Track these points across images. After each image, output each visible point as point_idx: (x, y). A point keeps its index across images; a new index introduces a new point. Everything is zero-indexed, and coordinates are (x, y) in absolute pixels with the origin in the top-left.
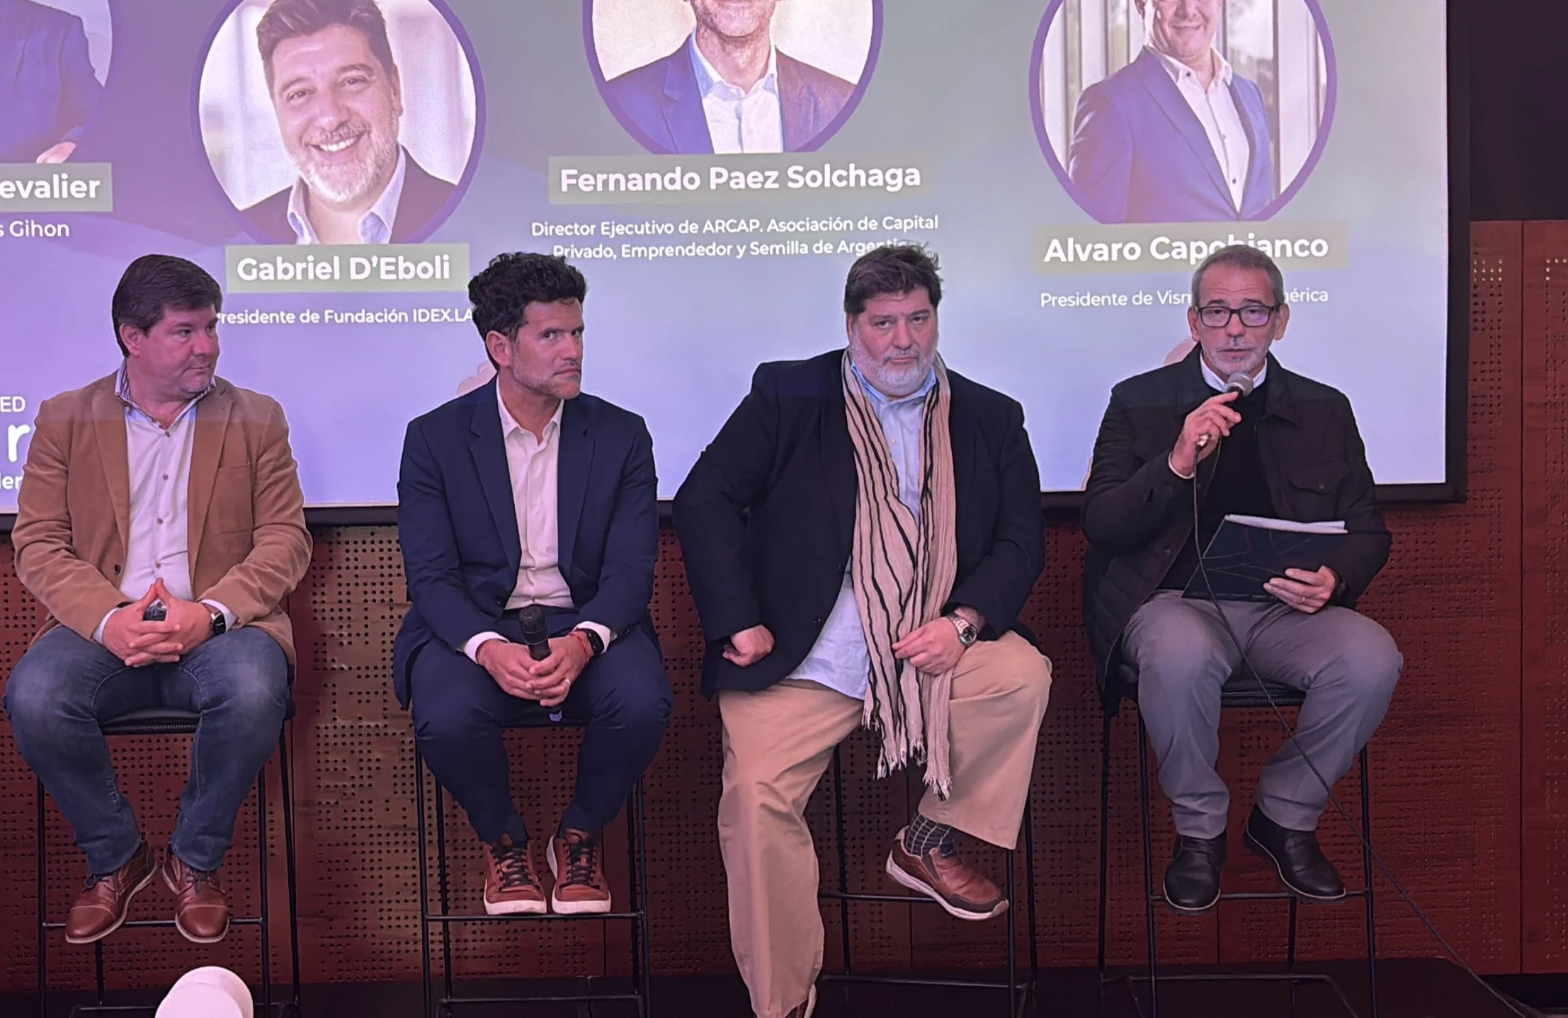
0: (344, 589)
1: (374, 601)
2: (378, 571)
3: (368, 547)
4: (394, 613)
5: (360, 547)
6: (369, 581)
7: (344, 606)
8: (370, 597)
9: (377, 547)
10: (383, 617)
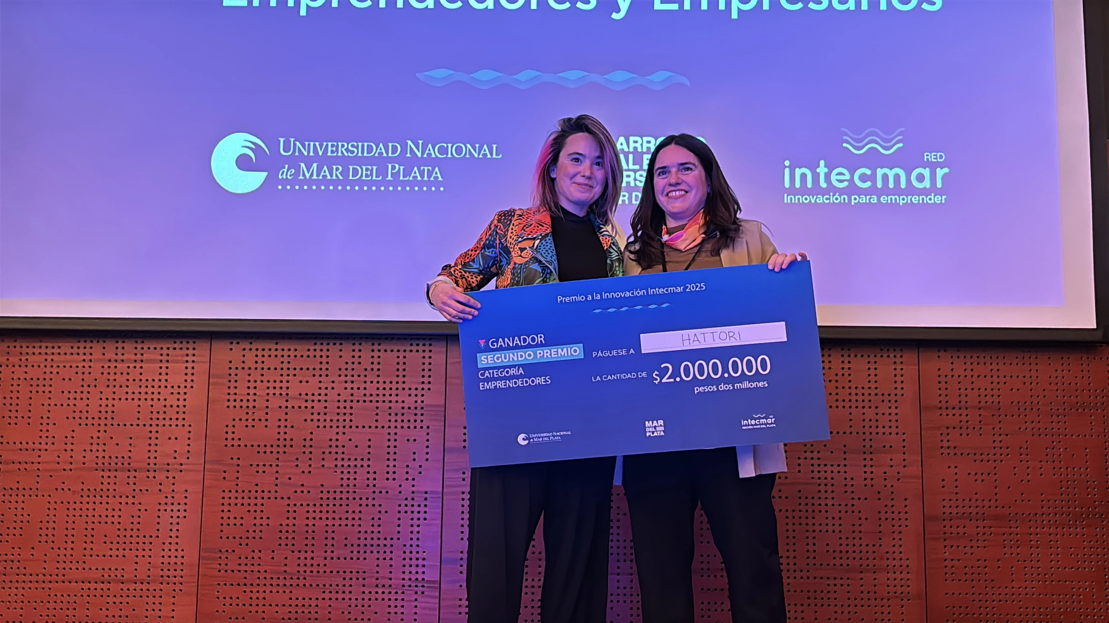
1: (274, 394)
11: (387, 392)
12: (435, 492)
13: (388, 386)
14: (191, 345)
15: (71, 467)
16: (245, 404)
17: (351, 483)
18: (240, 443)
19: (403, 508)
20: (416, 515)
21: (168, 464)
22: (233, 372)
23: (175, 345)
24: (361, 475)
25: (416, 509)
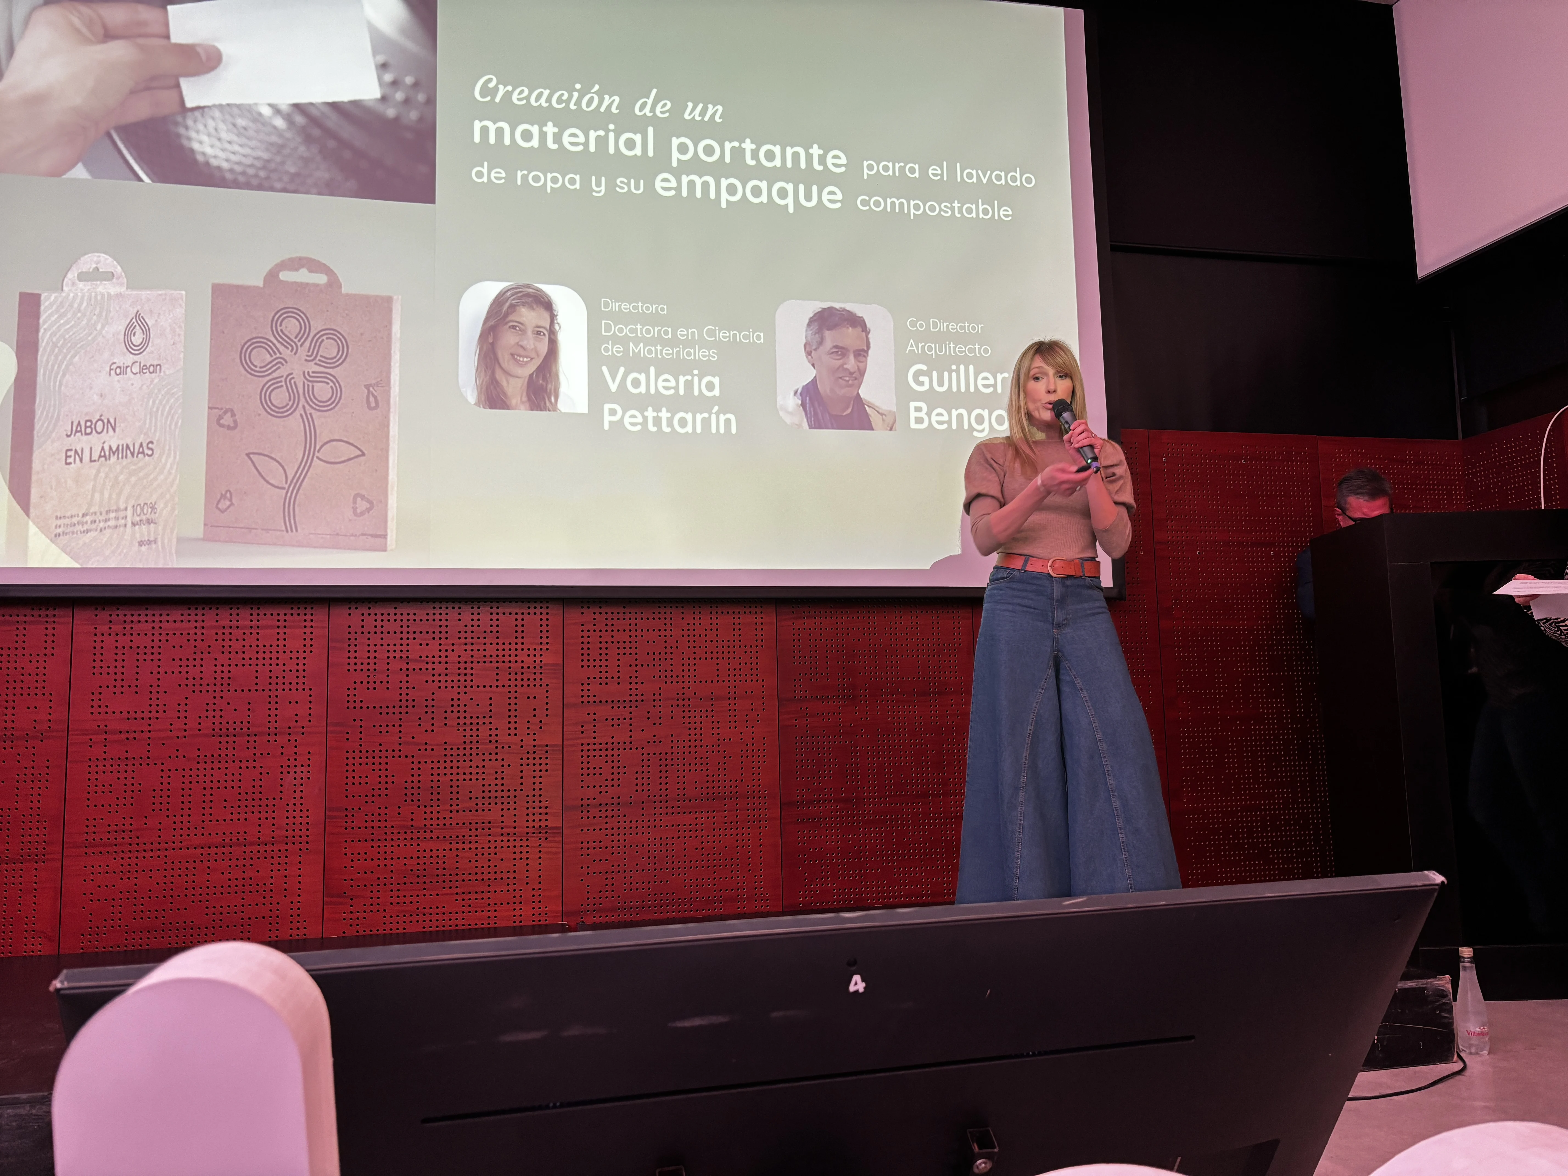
0: (372, 648)
1: (395, 657)
2: (399, 635)
3: (392, 617)
4: (410, 666)
5: (385, 617)
6: (392, 643)
7: (372, 661)
8: (391, 655)
9: (399, 617)
10: (401, 670)
11: (507, 653)
12: (556, 745)
13: (507, 647)
14: (309, 611)
15: (185, 734)
16: (365, 667)
17: (474, 739)
18: (361, 704)
19: (525, 761)
20: (537, 767)
21: (290, 728)
22: (352, 636)
23: (292, 611)
24: (484, 732)
25: (537, 761)
